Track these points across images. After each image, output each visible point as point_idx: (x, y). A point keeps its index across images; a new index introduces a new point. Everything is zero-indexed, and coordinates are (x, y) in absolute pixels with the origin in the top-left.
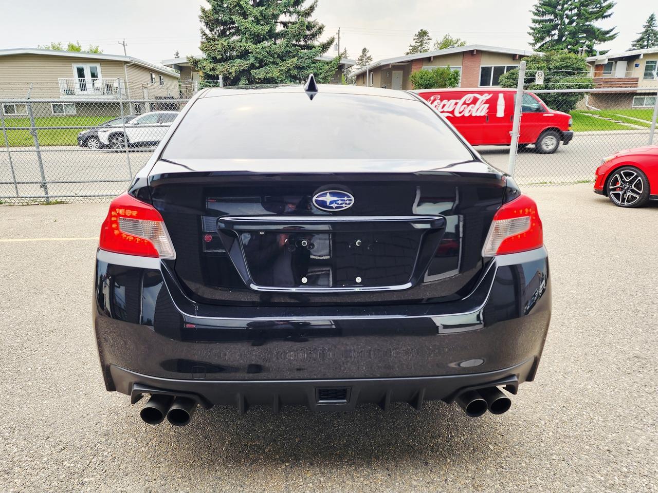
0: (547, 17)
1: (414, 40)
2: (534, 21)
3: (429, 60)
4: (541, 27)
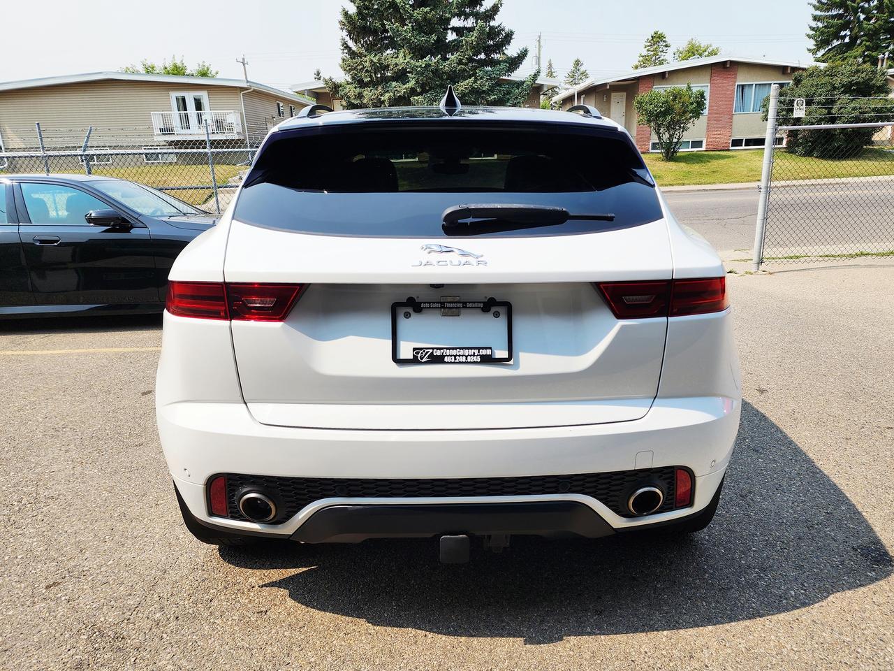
1: (645, 47)
2: (815, 18)
3: (662, 76)
4: (825, 27)
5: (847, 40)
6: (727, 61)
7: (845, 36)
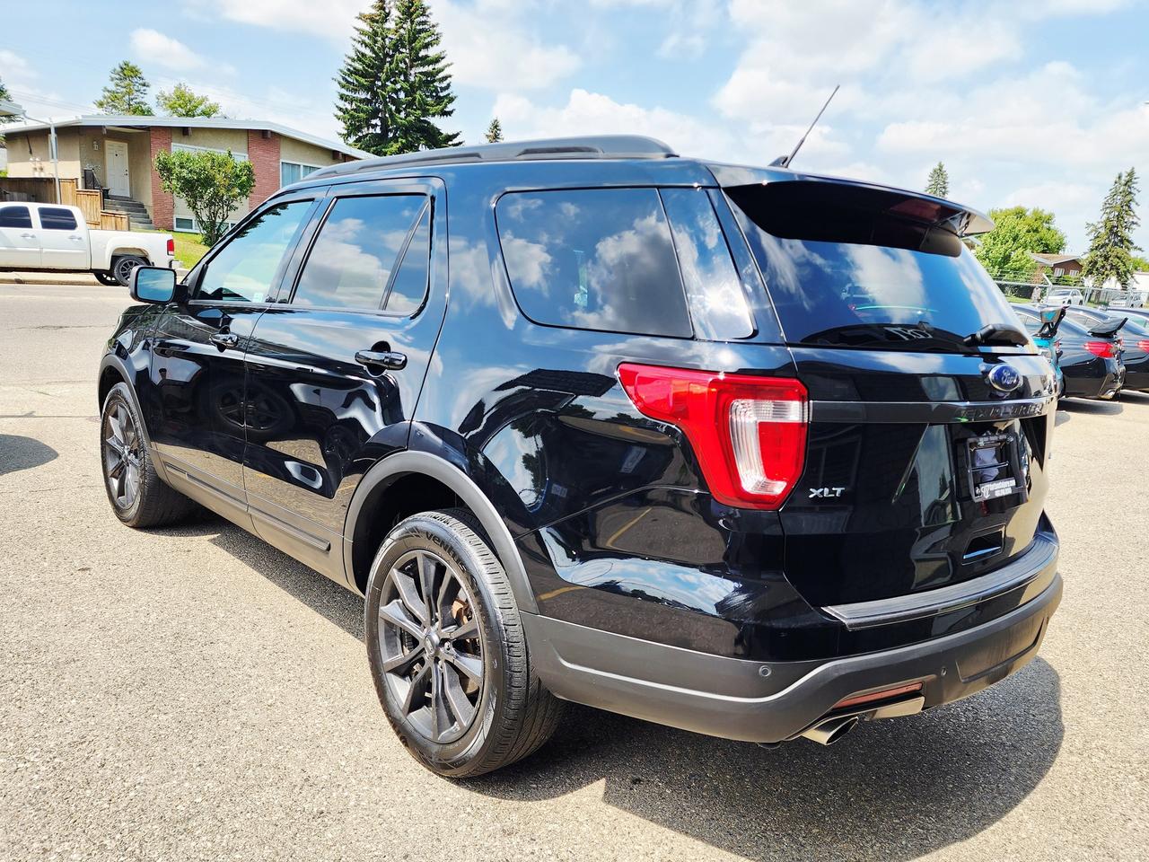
0: (363, 95)
1: (112, 80)
2: (342, 97)
3: (185, 131)
4: (354, 110)
5: (378, 130)
6: (267, 131)
7: (376, 125)
